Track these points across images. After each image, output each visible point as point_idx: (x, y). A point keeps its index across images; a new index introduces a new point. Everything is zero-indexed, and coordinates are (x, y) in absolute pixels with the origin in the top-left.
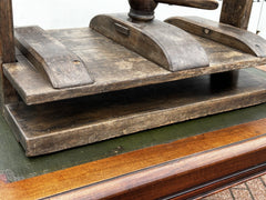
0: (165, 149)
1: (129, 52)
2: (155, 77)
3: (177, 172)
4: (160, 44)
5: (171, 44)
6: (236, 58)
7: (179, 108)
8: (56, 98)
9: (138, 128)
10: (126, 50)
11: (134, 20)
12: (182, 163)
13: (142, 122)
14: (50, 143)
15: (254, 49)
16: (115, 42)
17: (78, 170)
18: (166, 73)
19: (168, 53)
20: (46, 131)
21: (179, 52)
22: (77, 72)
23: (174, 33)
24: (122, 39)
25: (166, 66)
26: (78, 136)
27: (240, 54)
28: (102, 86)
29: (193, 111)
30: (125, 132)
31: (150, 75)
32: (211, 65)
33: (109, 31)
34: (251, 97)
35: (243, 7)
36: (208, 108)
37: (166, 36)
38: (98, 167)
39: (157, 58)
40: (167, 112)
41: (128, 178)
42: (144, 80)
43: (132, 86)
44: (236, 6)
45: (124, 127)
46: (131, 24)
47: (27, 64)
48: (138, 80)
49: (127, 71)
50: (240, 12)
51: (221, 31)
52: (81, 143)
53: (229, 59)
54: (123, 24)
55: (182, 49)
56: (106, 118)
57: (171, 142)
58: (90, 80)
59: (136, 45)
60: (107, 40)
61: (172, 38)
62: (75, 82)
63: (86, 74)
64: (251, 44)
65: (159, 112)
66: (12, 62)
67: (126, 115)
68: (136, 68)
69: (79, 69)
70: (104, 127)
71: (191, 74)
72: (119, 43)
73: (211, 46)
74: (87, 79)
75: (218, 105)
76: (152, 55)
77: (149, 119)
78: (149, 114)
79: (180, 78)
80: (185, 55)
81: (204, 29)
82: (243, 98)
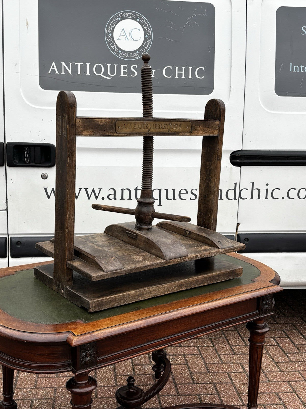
0: (165, 306)
1: (138, 250)
2: (157, 264)
3: (173, 317)
4: (158, 244)
5: (165, 244)
6: (205, 250)
7: (172, 283)
8: (106, 277)
9: (148, 296)
10: (136, 249)
11: (139, 229)
12: (175, 313)
13: (150, 293)
14: (101, 304)
15: (217, 244)
16: (127, 243)
17: (119, 317)
18: (163, 261)
19: (163, 249)
20: (98, 297)
21: (170, 248)
22: (115, 263)
23: (165, 237)
24: (132, 241)
25: (163, 257)
26: (115, 300)
27: (208, 248)
28: (128, 270)
29: (181, 285)
30: (141, 299)
31: (154, 263)
32: (189, 255)
33: (121, 235)
34: (219, 276)
35: (211, 215)
36: (191, 283)
37: (161, 239)
38: (129, 316)
39: (157, 252)
40: (165, 285)
41: (147, 320)
42: (151, 265)
43: (143, 270)
44: (206, 214)
45: (141, 295)
46: (138, 232)
47: (81, 261)
48: (147, 266)
49: (140, 261)
50: (210, 218)
51: (196, 232)
52: (116, 305)
53: (201, 251)
54: (132, 232)
55: (171, 247)
56: (130, 290)
57: (169, 303)
58: (122, 267)
59: (142, 245)
60: (121, 242)
61: (165, 240)
62: (114, 268)
63: (120, 264)
64: (215, 240)
65: (160, 286)
66: (72, 260)
67: (141, 288)
68: (145, 259)
69: (116, 261)
70: (129, 295)
71: (178, 261)
72: (129, 243)
73: (191, 243)
74: (121, 266)
75: (197, 281)
76: (153, 251)
77: (154, 291)
78: (154, 287)
79: (171, 264)
80: (173, 250)
81: (185, 231)
82: (214, 276)
